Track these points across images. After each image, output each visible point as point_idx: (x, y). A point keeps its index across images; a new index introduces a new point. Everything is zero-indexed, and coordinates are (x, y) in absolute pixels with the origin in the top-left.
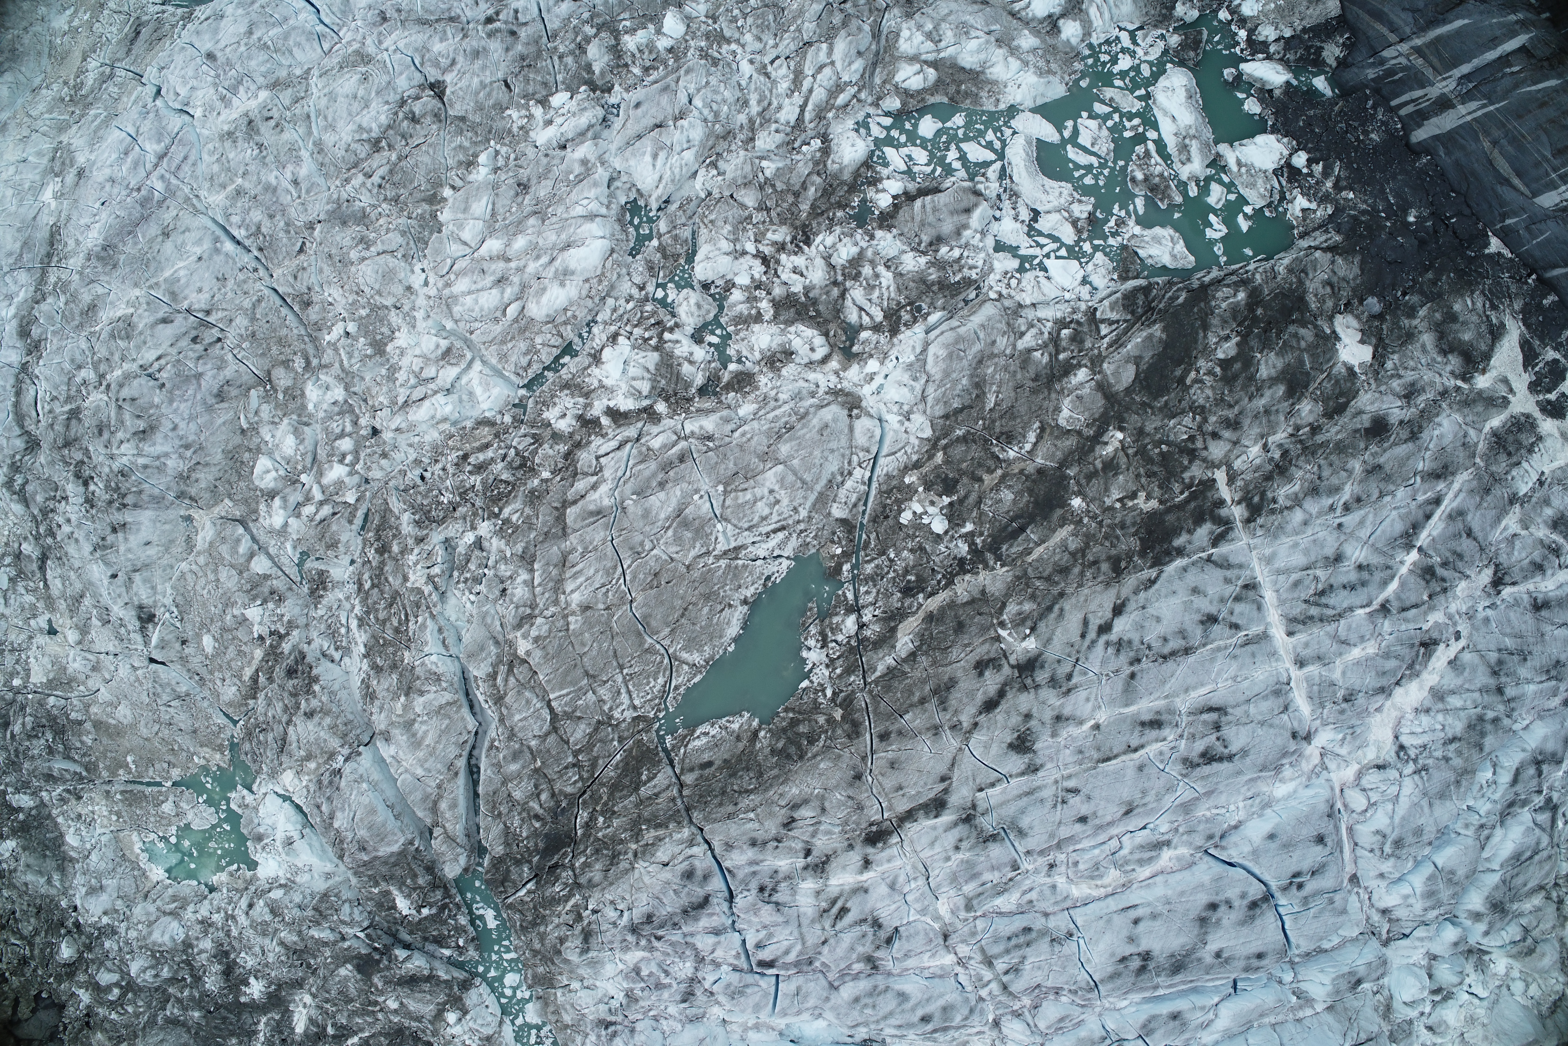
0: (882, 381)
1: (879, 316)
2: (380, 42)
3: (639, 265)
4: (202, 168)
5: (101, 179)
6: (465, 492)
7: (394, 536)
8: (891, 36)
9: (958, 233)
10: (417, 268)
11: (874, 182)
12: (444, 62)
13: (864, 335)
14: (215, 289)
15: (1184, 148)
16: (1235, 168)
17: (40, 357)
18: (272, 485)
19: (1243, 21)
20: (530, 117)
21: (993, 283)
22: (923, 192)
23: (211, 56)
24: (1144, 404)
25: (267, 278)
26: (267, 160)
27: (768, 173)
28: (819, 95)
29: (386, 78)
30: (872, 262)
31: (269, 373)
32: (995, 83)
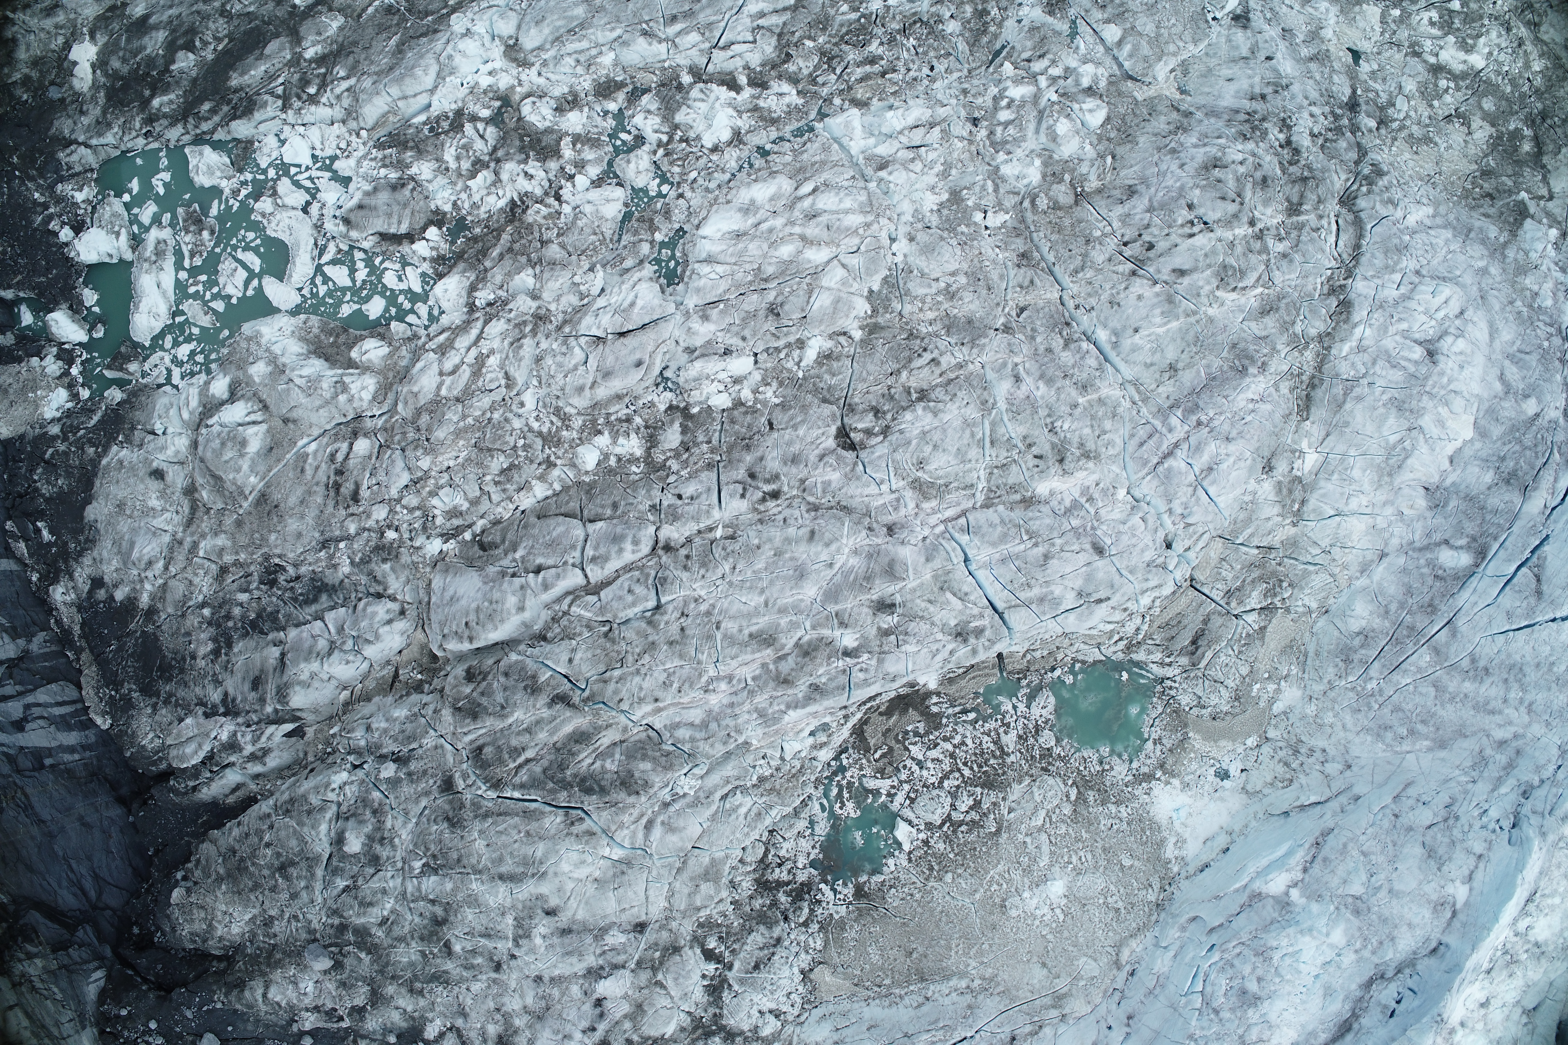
0: (481, 67)
1: (468, 128)
2: (898, 500)
3: (678, 216)
4: (1125, 431)
5: (1241, 443)
6: (890, 42)
7: (969, 22)
8: (381, 398)
9: (375, 189)
10: (899, 259)
11: (439, 260)
12: (831, 460)
13: (485, 113)
14: (1122, 296)
15: (159, 253)
16: (123, 230)
17: (1329, 279)
18: (1088, 100)
19: (71, 386)
20: (755, 391)
21: (361, 147)
22: (397, 239)
23: (1099, 550)
24: (269, 24)
25: (1066, 298)
26: (1046, 412)
27: (530, 271)
28: (462, 342)
29: (898, 456)
30: (460, 175)
31: (1076, 203)
32: (301, 339)
